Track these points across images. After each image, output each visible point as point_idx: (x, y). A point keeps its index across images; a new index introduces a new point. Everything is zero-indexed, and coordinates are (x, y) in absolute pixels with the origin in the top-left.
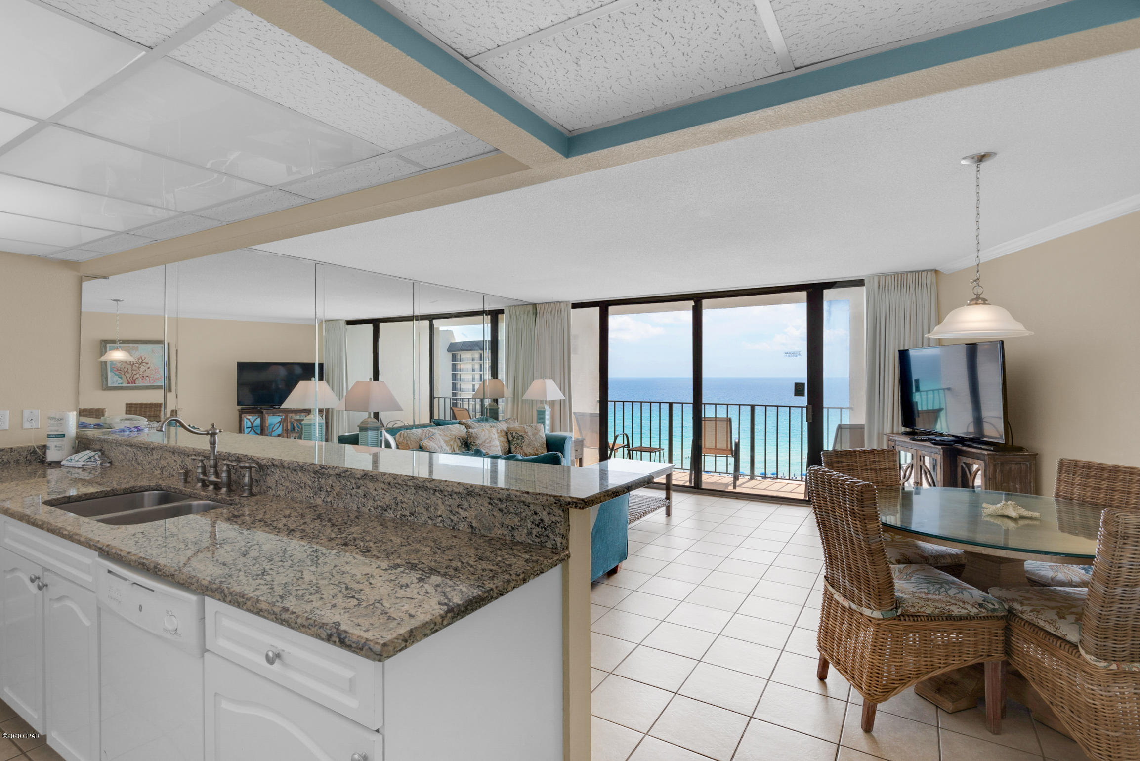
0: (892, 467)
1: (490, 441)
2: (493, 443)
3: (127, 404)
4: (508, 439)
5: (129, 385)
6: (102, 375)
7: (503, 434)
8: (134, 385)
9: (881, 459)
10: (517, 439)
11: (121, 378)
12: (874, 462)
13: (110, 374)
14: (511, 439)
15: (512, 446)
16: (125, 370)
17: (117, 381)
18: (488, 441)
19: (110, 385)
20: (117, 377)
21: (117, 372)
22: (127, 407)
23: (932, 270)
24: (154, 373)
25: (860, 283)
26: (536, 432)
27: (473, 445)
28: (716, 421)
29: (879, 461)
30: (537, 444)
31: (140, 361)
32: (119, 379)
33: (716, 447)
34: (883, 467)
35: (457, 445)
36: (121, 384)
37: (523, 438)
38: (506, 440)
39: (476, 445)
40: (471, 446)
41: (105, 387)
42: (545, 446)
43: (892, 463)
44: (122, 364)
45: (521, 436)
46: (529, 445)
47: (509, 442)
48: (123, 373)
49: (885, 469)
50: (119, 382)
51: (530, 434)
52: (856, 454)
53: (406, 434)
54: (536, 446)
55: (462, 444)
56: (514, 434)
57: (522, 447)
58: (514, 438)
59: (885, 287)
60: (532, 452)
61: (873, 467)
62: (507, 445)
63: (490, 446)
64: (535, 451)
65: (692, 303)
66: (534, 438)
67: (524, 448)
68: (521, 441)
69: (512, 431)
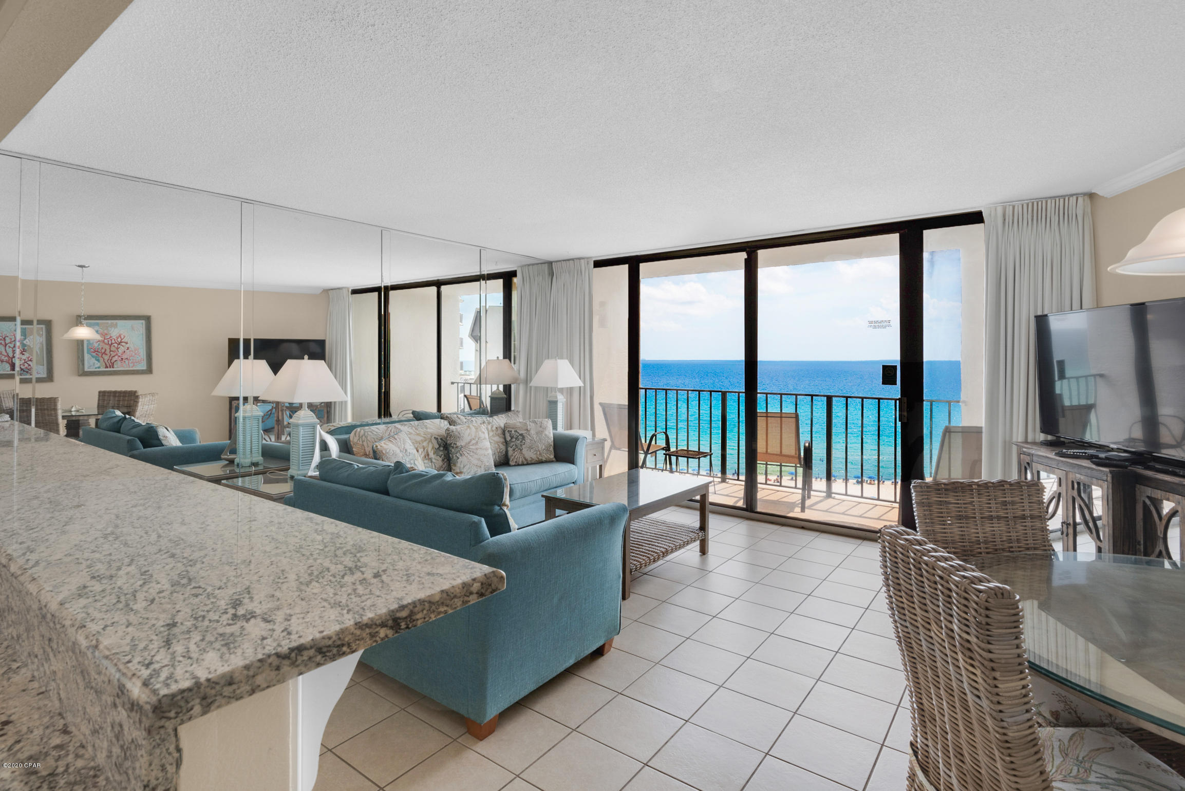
0: (1036, 513)
1: (477, 443)
2: (480, 445)
3: (100, 392)
4: (505, 439)
5: (107, 369)
6: (79, 357)
7: (500, 432)
8: (112, 369)
9: (1017, 499)
10: (516, 438)
11: (98, 361)
12: (1005, 503)
13: (87, 356)
14: (508, 438)
15: (510, 450)
16: (103, 351)
17: (94, 364)
18: (474, 442)
19: (86, 369)
20: (93, 360)
21: (94, 354)
22: (99, 396)
23: (1085, 194)
24: (134, 354)
25: (975, 218)
26: (541, 429)
27: (453, 447)
28: (781, 417)
29: (1013, 503)
30: (541, 447)
31: (119, 340)
32: (97, 362)
33: (781, 452)
34: (1020, 513)
35: (433, 448)
36: (99, 368)
37: (523, 438)
38: (502, 440)
39: (457, 447)
40: (451, 448)
41: (81, 372)
42: (552, 449)
43: (1036, 506)
44: (99, 345)
45: (521, 435)
46: (530, 448)
47: (506, 443)
48: (100, 355)
49: (1024, 517)
50: (96, 366)
51: (533, 432)
52: (972, 490)
53: (362, 431)
54: (540, 448)
55: (440, 446)
56: (513, 432)
57: (521, 450)
58: (512, 438)
59: (1013, 223)
60: (534, 457)
61: (1001, 514)
62: (503, 447)
63: (477, 449)
64: (538, 453)
65: (744, 255)
66: (538, 438)
67: (525, 451)
68: (521, 442)
69: (510, 428)
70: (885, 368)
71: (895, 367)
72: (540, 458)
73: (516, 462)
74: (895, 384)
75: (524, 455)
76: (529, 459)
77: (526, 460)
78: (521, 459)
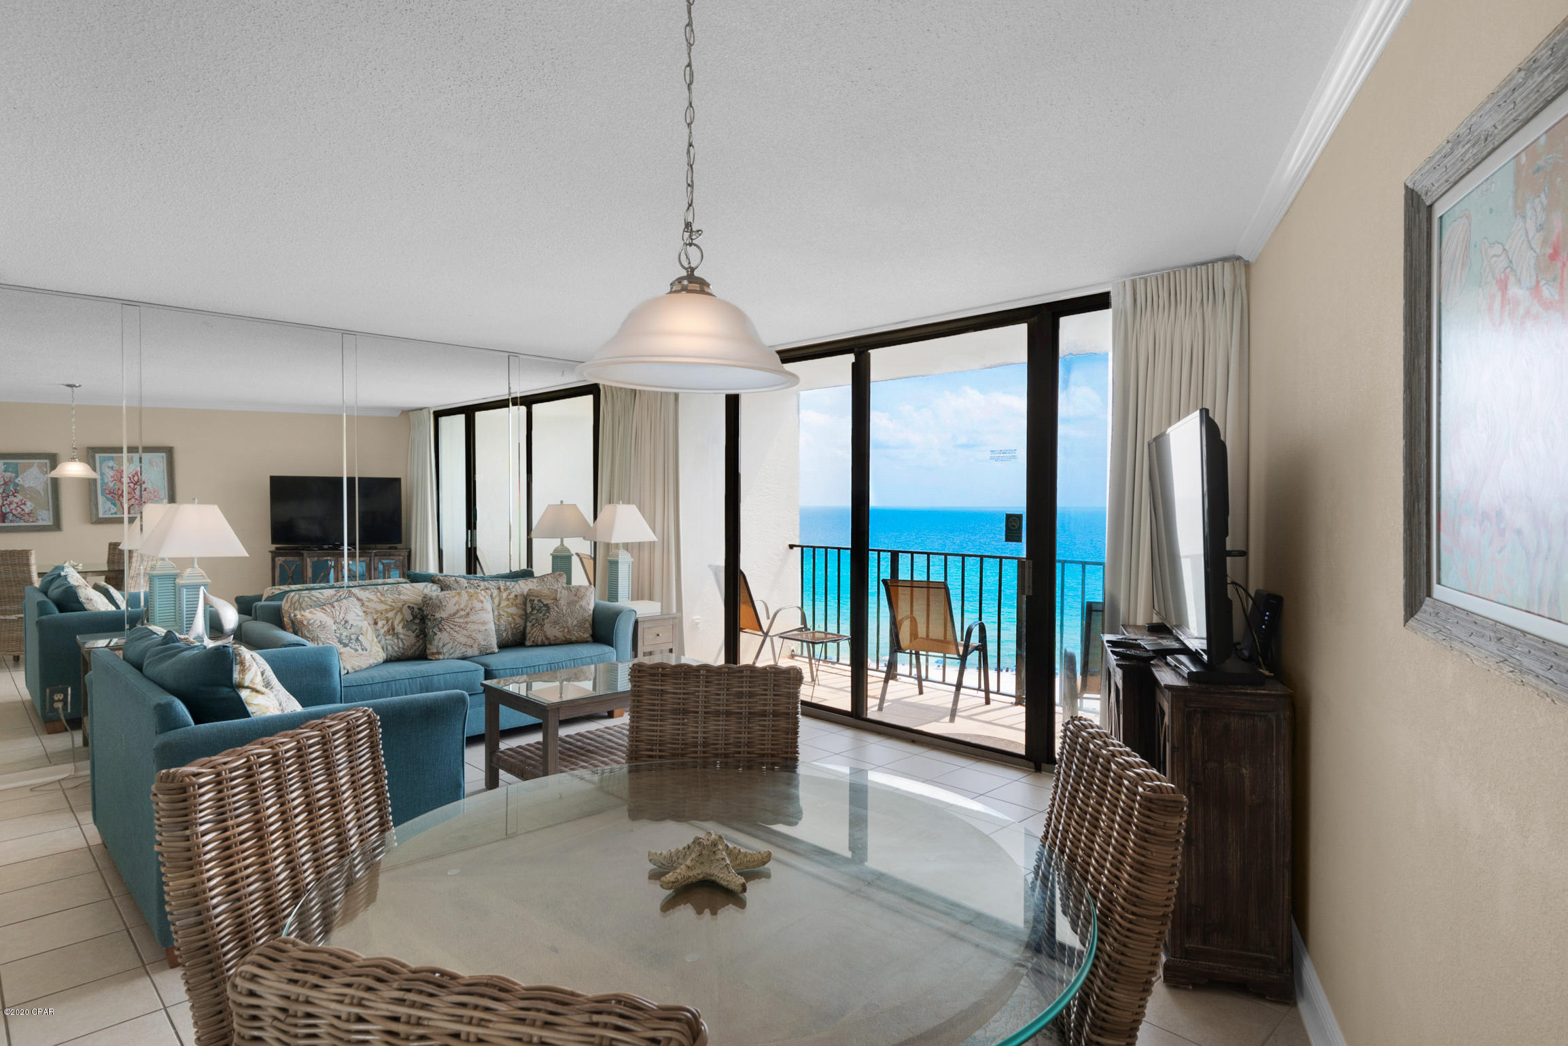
0: (782, 709)
1: (468, 614)
2: (473, 618)
3: (110, 544)
4: (525, 610)
6: (91, 500)
7: (519, 601)
9: (757, 690)
10: (539, 610)
11: (115, 504)
12: (740, 695)
13: (101, 499)
14: (529, 610)
15: (529, 624)
16: (120, 492)
17: (110, 509)
18: (462, 613)
19: (101, 515)
20: (109, 504)
21: (109, 496)
22: (109, 549)
24: (153, 497)
25: (1101, 301)
26: (576, 599)
27: (430, 620)
28: (928, 588)
29: (751, 695)
30: (572, 622)
31: (136, 478)
32: (113, 506)
33: (928, 636)
34: (759, 708)
35: (402, 620)
36: (116, 513)
37: (549, 609)
38: (522, 612)
39: (435, 620)
40: (427, 621)
41: (94, 519)
42: (587, 625)
43: (784, 700)
44: (115, 485)
45: (546, 605)
46: (555, 623)
47: (526, 617)
48: (117, 497)
49: (763, 714)
50: (113, 511)
51: (562, 602)
52: (698, 677)
54: (570, 623)
55: (415, 617)
56: (536, 602)
57: (542, 626)
58: (533, 609)
60: (559, 635)
61: (734, 708)
62: (519, 621)
63: (467, 623)
64: (566, 630)
65: (851, 358)
66: (569, 610)
67: (547, 627)
68: (544, 615)
69: (533, 596)
70: (1009, 517)
71: (1020, 517)
72: (568, 637)
73: (533, 641)
74: (1019, 540)
75: (545, 632)
76: (552, 638)
77: (547, 639)
78: (540, 638)
